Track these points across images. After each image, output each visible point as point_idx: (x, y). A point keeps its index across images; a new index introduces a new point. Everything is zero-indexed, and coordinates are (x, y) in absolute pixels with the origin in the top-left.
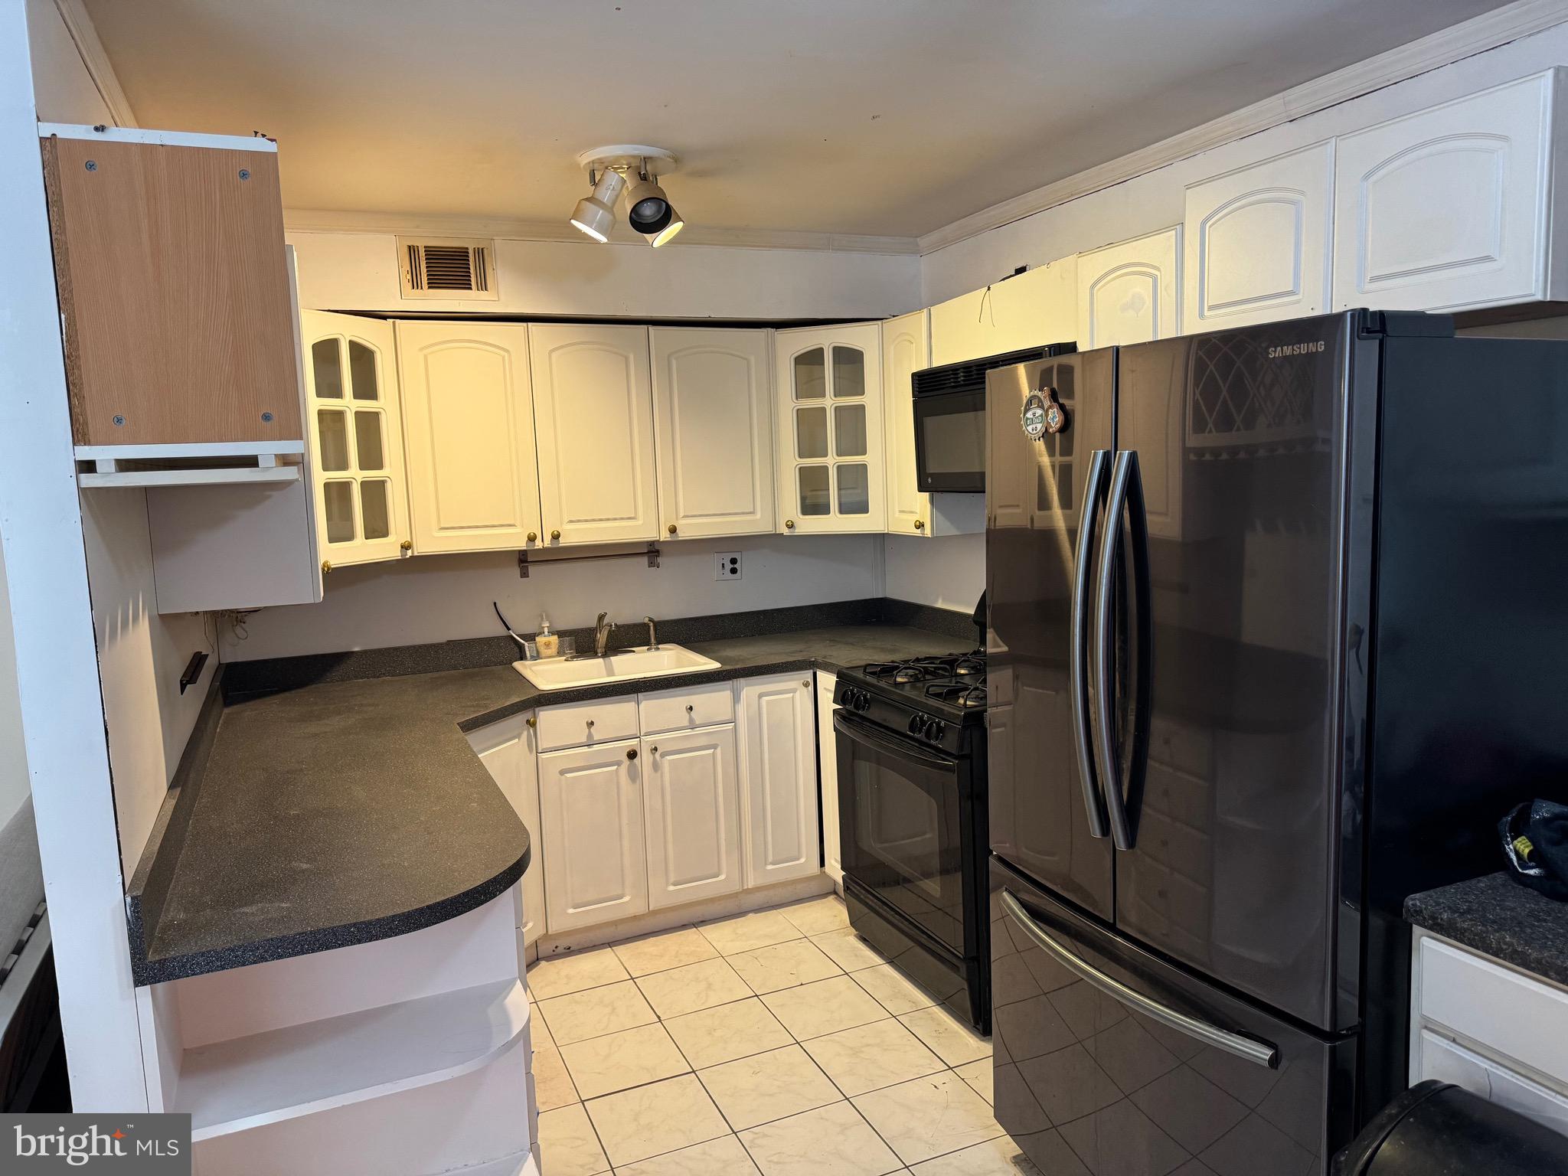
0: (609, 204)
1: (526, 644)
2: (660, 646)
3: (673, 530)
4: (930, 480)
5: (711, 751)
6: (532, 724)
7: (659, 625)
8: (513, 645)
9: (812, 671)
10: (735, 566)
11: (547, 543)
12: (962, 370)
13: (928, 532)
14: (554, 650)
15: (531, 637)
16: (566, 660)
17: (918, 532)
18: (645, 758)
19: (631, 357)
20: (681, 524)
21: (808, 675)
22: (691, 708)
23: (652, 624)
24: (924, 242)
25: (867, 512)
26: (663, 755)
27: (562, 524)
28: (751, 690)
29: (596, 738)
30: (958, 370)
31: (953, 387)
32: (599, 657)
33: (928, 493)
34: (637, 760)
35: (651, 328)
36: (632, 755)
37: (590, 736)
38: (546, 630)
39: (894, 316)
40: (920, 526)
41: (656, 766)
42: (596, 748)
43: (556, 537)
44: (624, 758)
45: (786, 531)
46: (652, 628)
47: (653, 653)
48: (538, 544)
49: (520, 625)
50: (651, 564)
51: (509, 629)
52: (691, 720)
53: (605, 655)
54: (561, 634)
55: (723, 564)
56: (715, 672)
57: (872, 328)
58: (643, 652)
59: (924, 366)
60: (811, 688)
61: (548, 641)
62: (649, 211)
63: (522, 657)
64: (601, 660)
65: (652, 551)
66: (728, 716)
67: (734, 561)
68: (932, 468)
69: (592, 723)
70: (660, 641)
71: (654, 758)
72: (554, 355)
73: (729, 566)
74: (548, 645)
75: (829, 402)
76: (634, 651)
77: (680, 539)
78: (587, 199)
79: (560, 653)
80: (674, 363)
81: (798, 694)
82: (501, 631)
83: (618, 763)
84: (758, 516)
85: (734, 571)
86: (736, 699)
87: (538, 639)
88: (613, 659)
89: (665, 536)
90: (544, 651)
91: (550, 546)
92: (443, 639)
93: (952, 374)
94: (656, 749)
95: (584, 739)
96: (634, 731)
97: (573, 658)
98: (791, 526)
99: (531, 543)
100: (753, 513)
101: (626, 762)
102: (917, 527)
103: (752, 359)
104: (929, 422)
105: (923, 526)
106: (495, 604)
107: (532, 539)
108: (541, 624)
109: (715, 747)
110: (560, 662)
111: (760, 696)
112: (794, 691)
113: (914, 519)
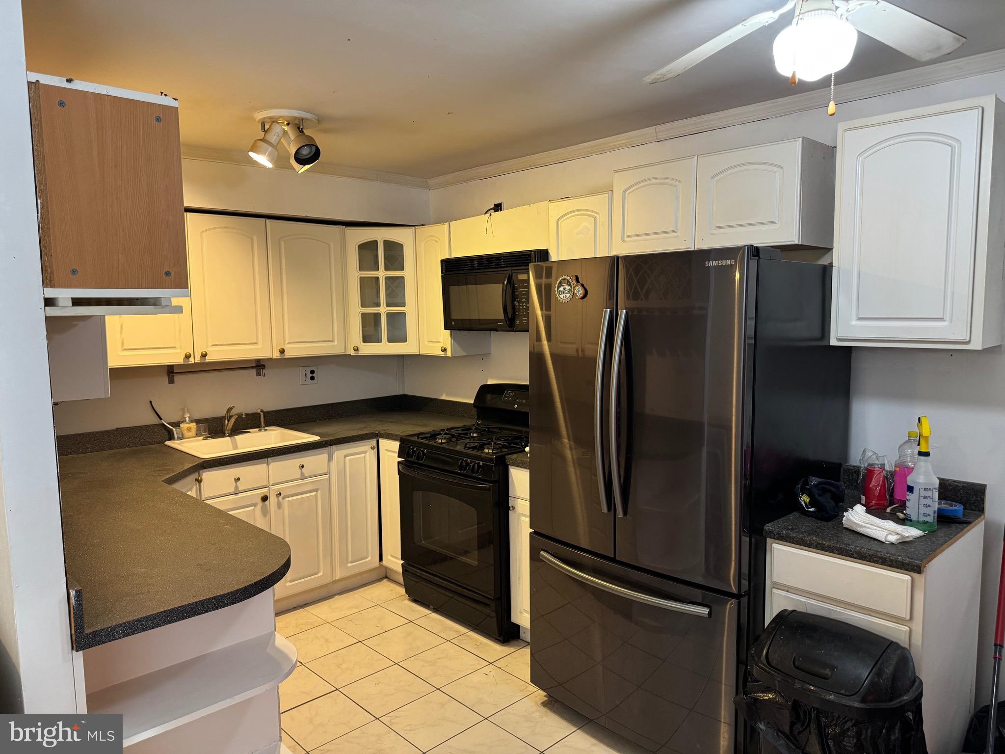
0: (275, 144)
1: (174, 429)
2: (266, 428)
3: (282, 351)
4: (453, 323)
5: (315, 493)
6: (199, 481)
7: (266, 414)
8: (163, 431)
9: (376, 440)
10: (311, 375)
11: (198, 360)
12: (477, 260)
13: (449, 354)
14: (193, 433)
15: (177, 425)
16: (203, 439)
17: (442, 354)
18: (273, 499)
19: (255, 238)
20: (287, 347)
21: (373, 442)
22: (303, 466)
23: (262, 413)
24: (431, 182)
25: (406, 341)
26: (284, 498)
27: (207, 347)
28: (340, 453)
29: (240, 489)
30: (473, 260)
31: (470, 270)
32: (227, 437)
33: (449, 331)
34: (267, 503)
35: (268, 221)
36: (265, 499)
37: (236, 487)
38: (187, 419)
39: (423, 225)
40: (444, 350)
41: (279, 505)
42: (240, 495)
43: (204, 355)
44: (259, 500)
45: (353, 353)
46: (262, 416)
47: (263, 433)
48: (191, 360)
49: (168, 416)
50: (258, 374)
51: (161, 419)
52: (302, 474)
53: (231, 435)
54: (198, 422)
55: (306, 374)
56: (318, 442)
57: (409, 231)
58: (256, 432)
59: (447, 257)
60: (376, 450)
61: (188, 427)
62: (305, 152)
63: (171, 437)
64: (228, 438)
65: (259, 366)
66: (325, 471)
67: (312, 372)
68: (455, 315)
69: (239, 479)
70: (267, 425)
71: (278, 500)
72: (204, 235)
73: (309, 375)
74: (189, 429)
75: (382, 274)
76: (250, 432)
77: (286, 357)
78: (260, 140)
79: (198, 435)
80: (283, 244)
81: (368, 454)
82: (154, 420)
83: (255, 505)
84: (336, 343)
85: (312, 378)
86: (330, 459)
87: (182, 425)
88: (237, 437)
89: (276, 355)
90: (186, 434)
91: (199, 361)
92: (114, 427)
93: (469, 262)
94: (280, 494)
95: (232, 490)
96: (265, 483)
97: (206, 438)
98: (356, 350)
99: (187, 360)
100: (332, 341)
101: (260, 504)
102: (443, 351)
103: (332, 244)
104: (453, 289)
105: (446, 350)
106: (151, 402)
107: (188, 357)
108: (183, 415)
109: (316, 490)
110: (198, 441)
111: (345, 456)
112: (365, 452)
113: (441, 345)
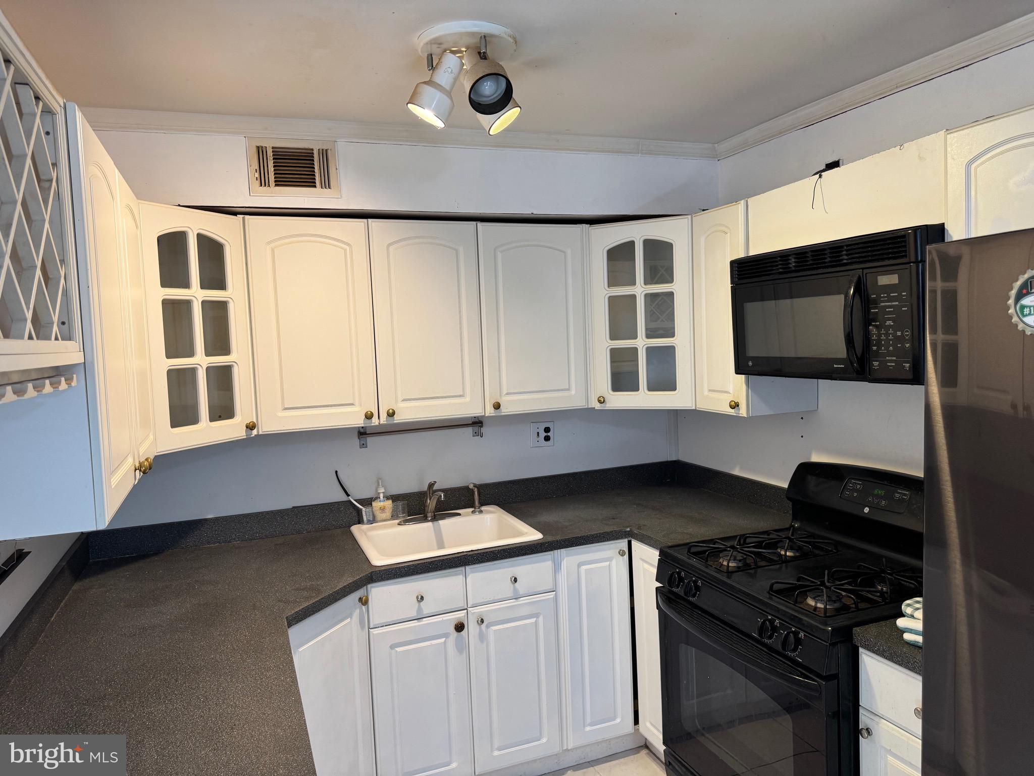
0: (448, 88)
1: (364, 509)
2: (483, 508)
3: (497, 406)
4: (750, 364)
5: (533, 620)
6: (364, 601)
7: (482, 488)
8: (352, 510)
9: (626, 540)
10: (546, 434)
11: (384, 419)
12: (794, 256)
13: (743, 412)
14: (388, 514)
15: (368, 502)
16: (398, 524)
17: (732, 412)
18: (472, 628)
19: (461, 249)
20: (503, 401)
21: (623, 544)
22: (515, 580)
23: (476, 490)
24: (723, 147)
25: (675, 389)
26: (488, 627)
27: (397, 402)
28: (570, 558)
29: (426, 611)
30: (789, 255)
31: (781, 273)
32: (429, 521)
33: (743, 376)
34: (464, 632)
35: (480, 224)
36: (460, 627)
37: (420, 609)
38: (381, 496)
39: (704, 210)
40: (735, 406)
41: (482, 637)
42: (425, 621)
43: (391, 414)
44: (452, 629)
45: (598, 406)
46: (476, 493)
47: (477, 517)
48: (375, 421)
49: (358, 491)
50: (476, 434)
51: (348, 495)
52: (515, 590)
53: (435, 519)
54: (395, 498)
55: (538, 433)
56: (538, 544)
57: (682, 223)
58: (467, 515)
59: (741, 255)
60: (626, 557)
61: (383, 506)
62: (490, 90)
63: (360, 521)
64: (430, 524)
65: (477, 423)
66: (549, 586)
67: (547, 430)
68: (754, 350)
69: (422, 598)
70: (483, 503)
71: (481, 630)
72: (392, 248)
73: (543, 434)
74: (383, 509)
75: (640, 290)
76: (459, 514)
77: (503, 414)
78: (425, 83)
79: (393, 517)
80: (499, 255)
81: (614, 562)
82: (342, 497)
83: (446, 635)
84: (573, 392)
85: (547, 439)
86: (557, 568)
87: (374, 504)
88: (442, 522)
89: (490, 411)
90: (379, 515)
91: (386, 422)
92: (289, 505)
93: (780, 260)
94: (482, 621)
95: (413, 614)
96: (462, 604)
97: (406, 522)
98: (602, 401)
99: (368, 421)
100: (568, 389)
101: (454, 634)
102: (732, 407)
103: (569, 251)
104: (752, 308)
105: (738, 406)
106: (336, 472)
107: (369, 416)
108: (377, 490)
109: (536, 615)
110: (392, 526)
111: (579, 565)
112: (610, 559)
113: (728, 398)
